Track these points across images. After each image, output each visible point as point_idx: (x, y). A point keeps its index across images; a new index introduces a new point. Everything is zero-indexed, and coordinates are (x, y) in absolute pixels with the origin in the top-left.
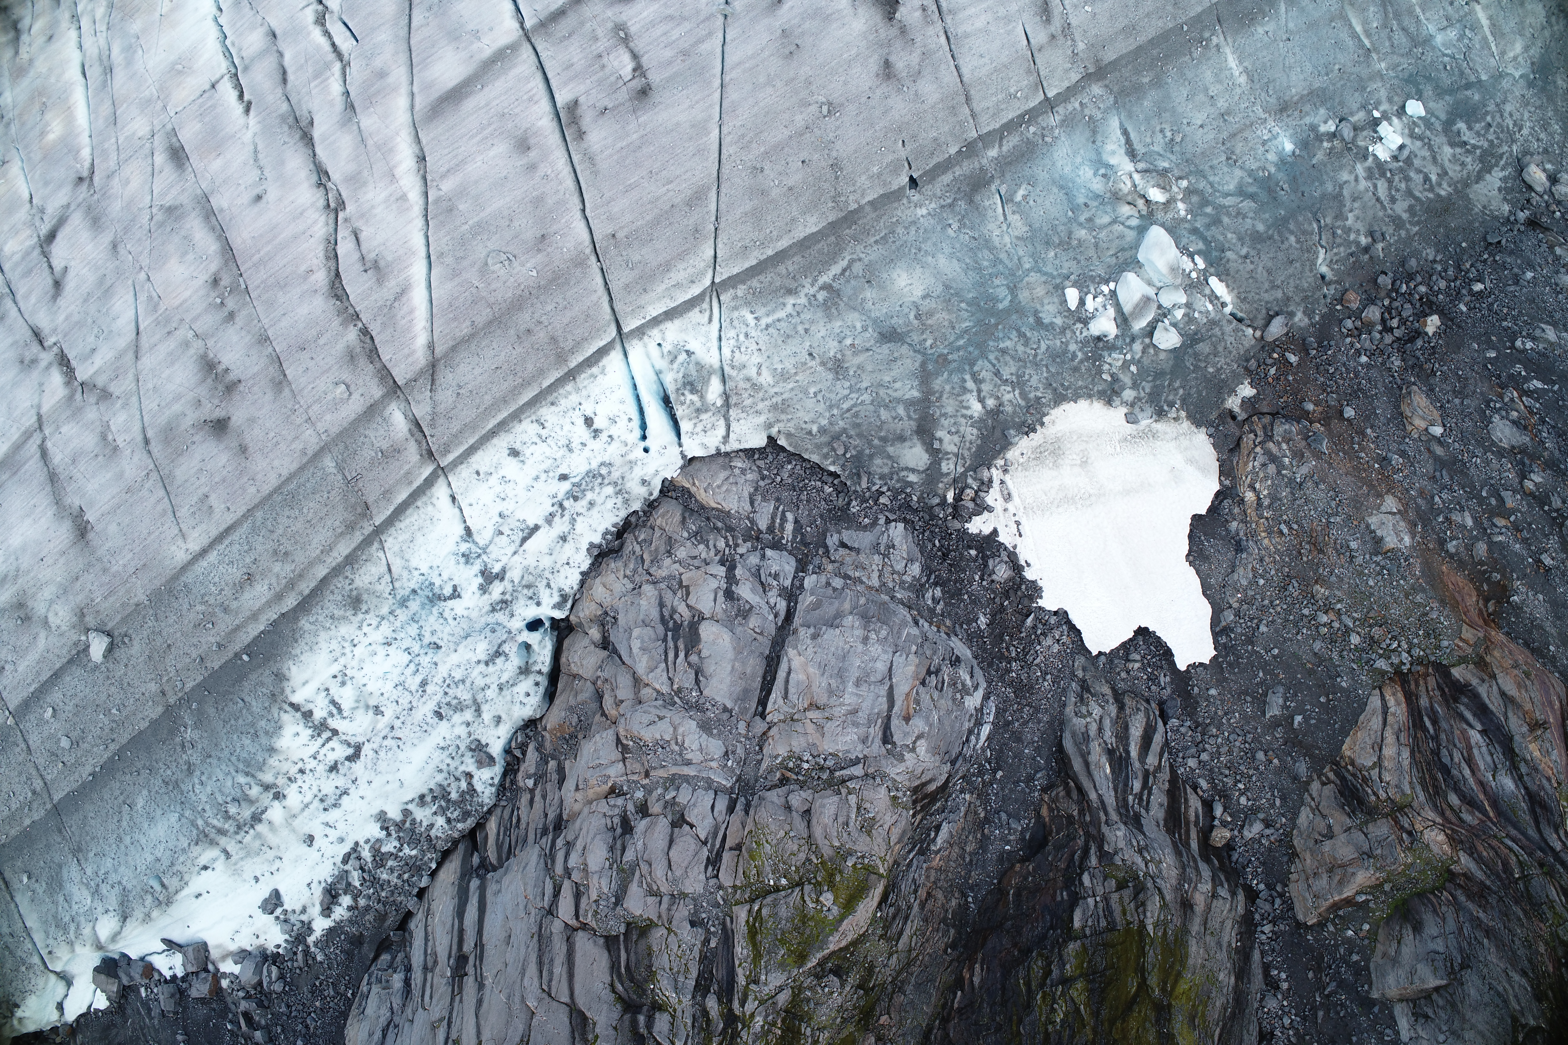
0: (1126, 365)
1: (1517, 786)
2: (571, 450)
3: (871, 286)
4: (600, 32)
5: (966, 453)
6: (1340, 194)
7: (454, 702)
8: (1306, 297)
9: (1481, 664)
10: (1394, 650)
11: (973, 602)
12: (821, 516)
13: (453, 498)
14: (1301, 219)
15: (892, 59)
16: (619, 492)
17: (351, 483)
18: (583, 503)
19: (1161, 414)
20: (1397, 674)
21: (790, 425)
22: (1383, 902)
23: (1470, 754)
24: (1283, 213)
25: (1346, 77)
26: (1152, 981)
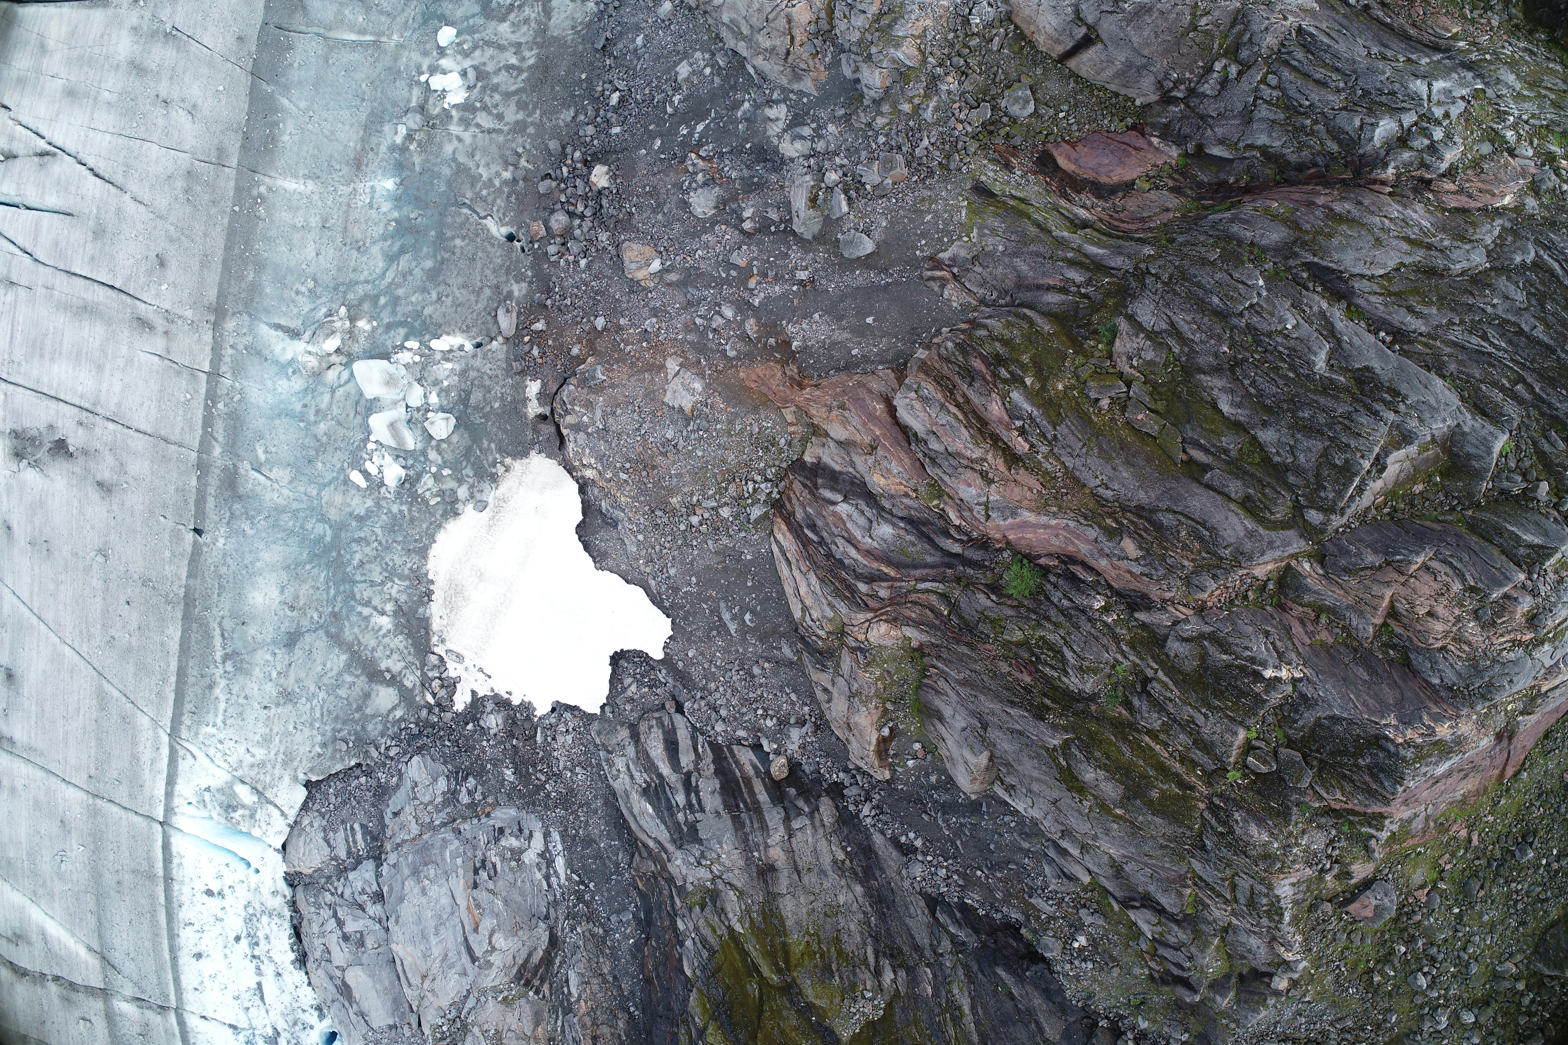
0: (437, 477)
2: (221, 920)
3: (247, 625)
5: (410, 658)
6: (459, 165)
8: (509, 268)
9: (817, 431)
10: (755, 490)
11: (495, 765)
12: (373, 805)
13: (204, 1018)
14: (449, 220)
15: (99, 478)
16: (270, 915)
18: (262, 942)
19: (494, 479)
20: (773, 506)
21: (304, 762)
22: (905, 717)
23: (848, 531)
24: (433, 233)
25: (377, 83)
26: (766, 971)
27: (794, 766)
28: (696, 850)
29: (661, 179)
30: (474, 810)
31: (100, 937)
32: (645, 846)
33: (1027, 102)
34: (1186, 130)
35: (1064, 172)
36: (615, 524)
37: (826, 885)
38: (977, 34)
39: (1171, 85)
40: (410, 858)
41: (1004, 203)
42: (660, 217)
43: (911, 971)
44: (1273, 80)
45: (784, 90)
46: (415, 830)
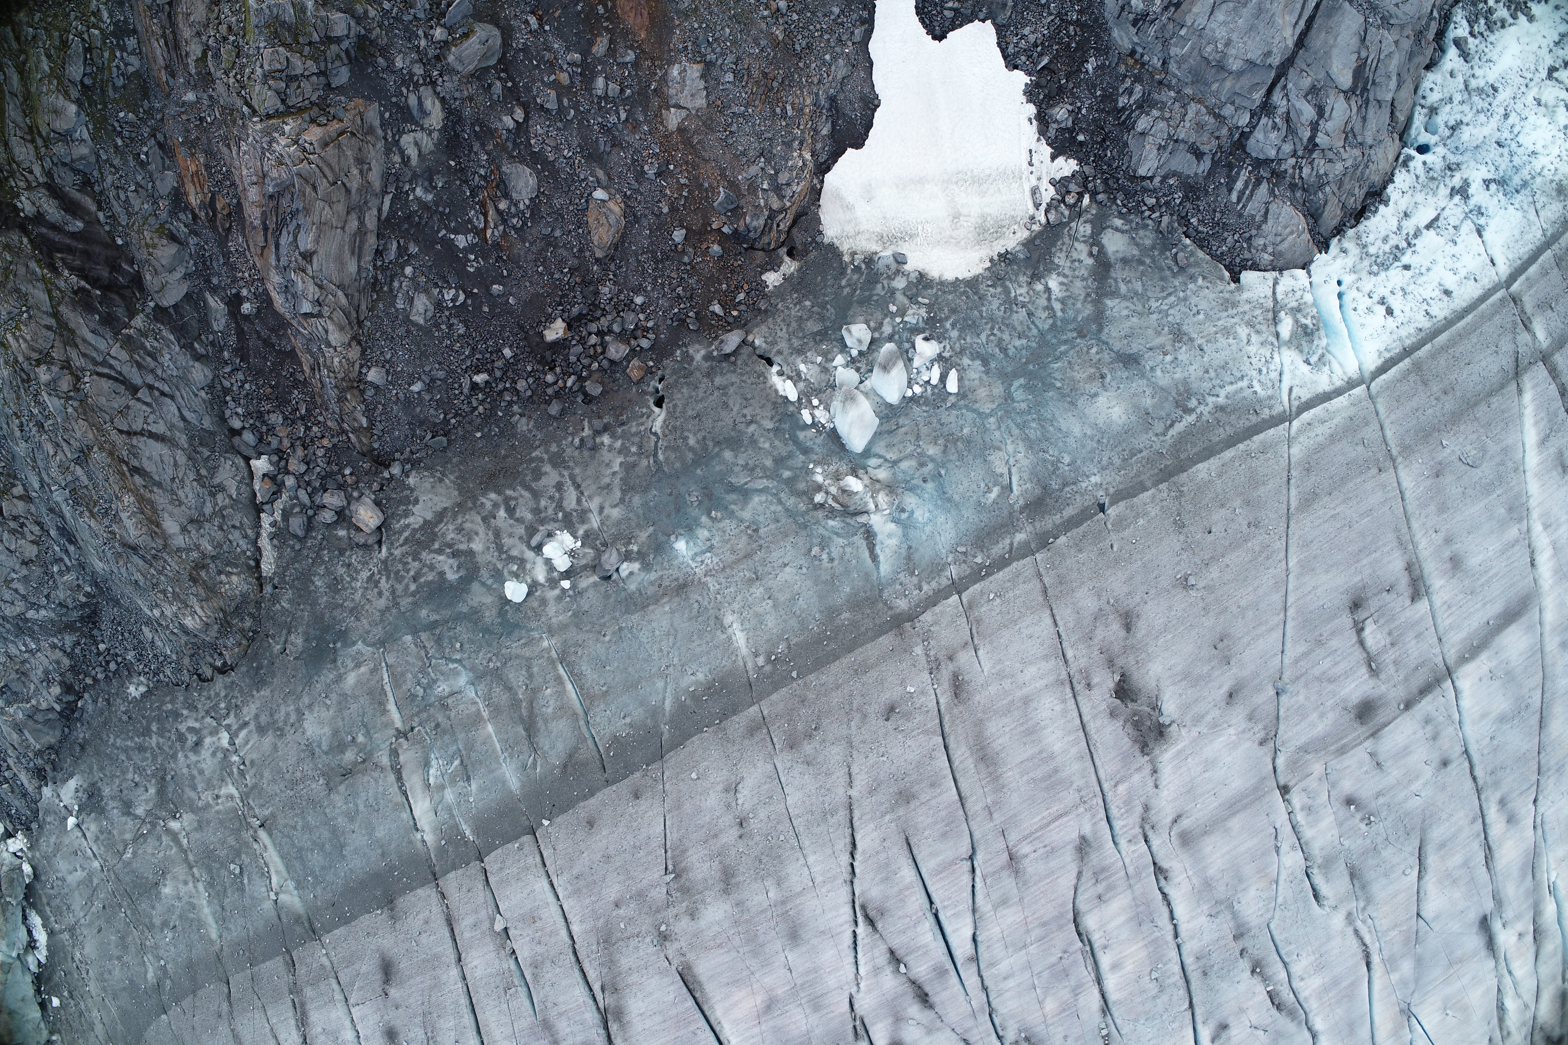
0: (902, 312)
2: (1403, 289)
3: (1146, 409)
4: (1391, 669)
5: (1067, 240)
6: (624, 492)
7: (1484, 97)
8: (685, 377)
11: (1094, 86)
12: (1206, 191)
13: (1493, 262)
14: (678, 465)
15: (1122, 633)
16: (1365, 246)
18: (1391, 243)
19: (870, 260)
24: (699, 471)
25: (597, 628)
29: (526, 261)
30: (1140, 72)
31: (1502, 387)
36: (833, 100)
40: (1215, 87)
42: (558, 233)
45: (388, 151)
46: (1193, 108)
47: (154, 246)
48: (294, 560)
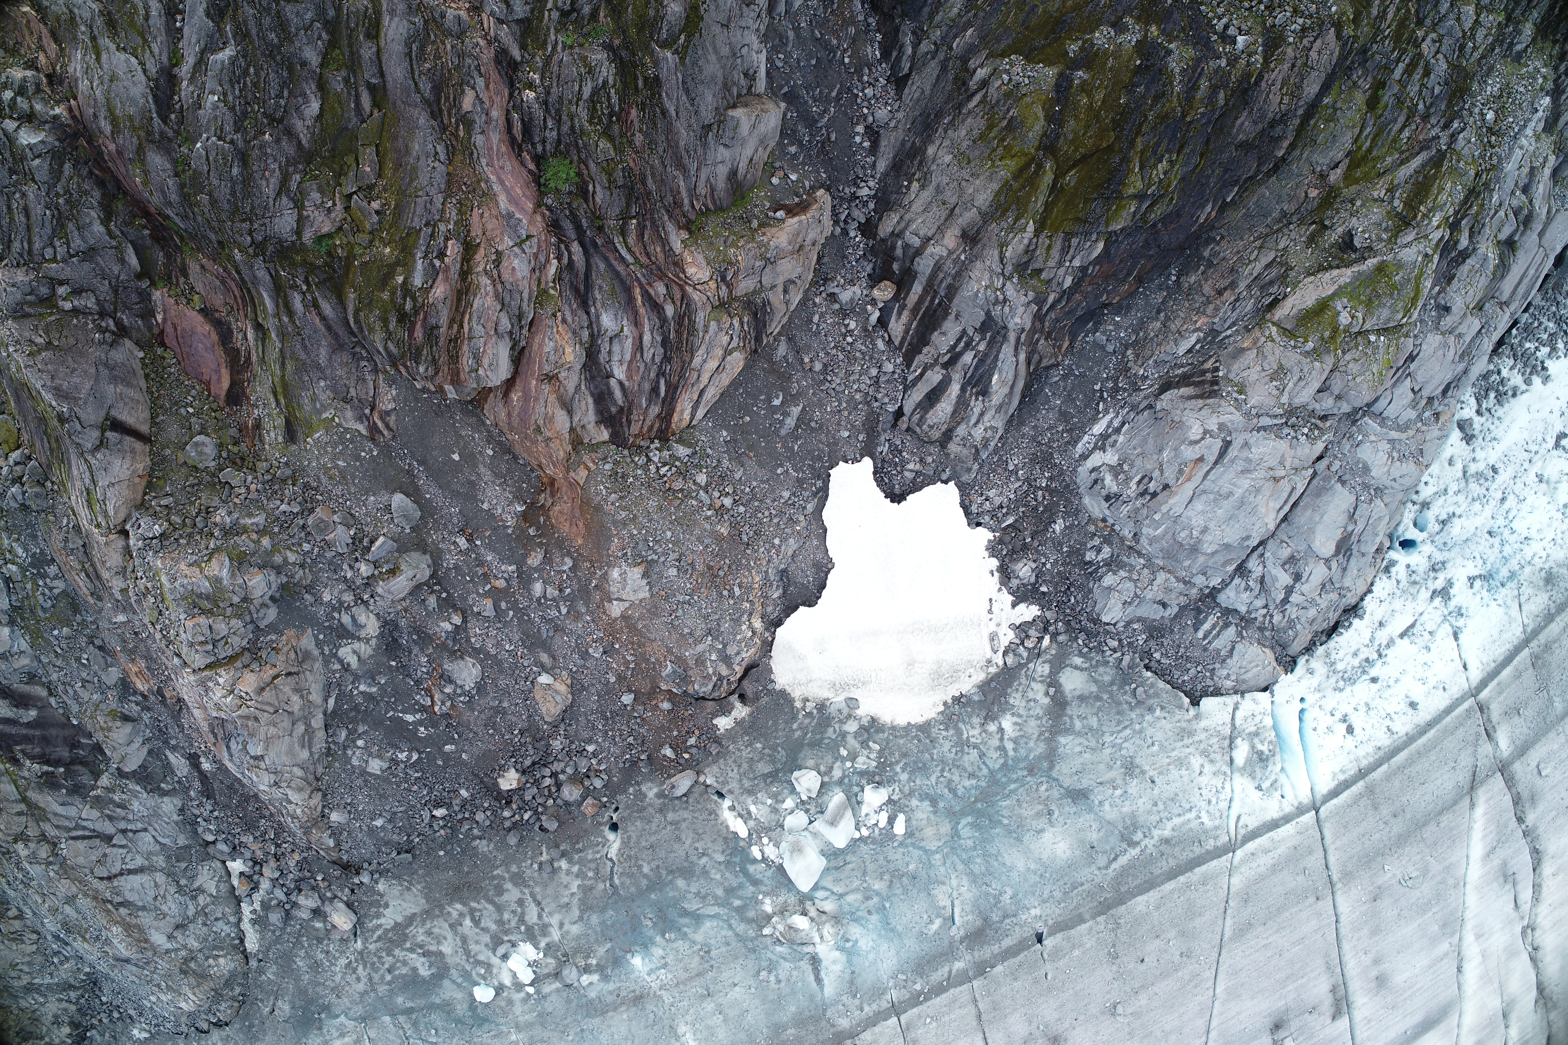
0: (853, 757)
1: (598, 317)
2: (1367, 704)
3: (1091, 844)
5: (1023, 680)
6: (582, 912)
7: (1482, 481)
8: (638, 812)
9: (577, 442)
10: (664, 465)
11: (1061, 544)
12: (1172, 631)
13: (1465, 667)
14: (633, 889)
16: (1333, 664)
17: (1543, 687)
18: (1362, 656)
19: (822, 706)
20: (668, 440)
21: (1178, 717)
22: (756, 206)
23: (634, 356)
24: (653, 896)
25: (561, 1028)
26: (1048, 178)
27: (874, 280)
28: (996, 311)
29: (476, 725)
30: (1110, 537)
31: (1455, 803)
32: (1029, 363)
33: (197, 444)
34: (134, 298)
35: (231, 375)
36: (783, 573)
37: (945, 180)
38: (169, 521)
39: (107, 335)
40: (1186, 563)
41: (287, 407)
42: (505, 705)
43: (964, 60)
44: (49, 253)
45: (326, 662)
46: (1161, 577)
47: (109, 729)
48: (278, 940)
